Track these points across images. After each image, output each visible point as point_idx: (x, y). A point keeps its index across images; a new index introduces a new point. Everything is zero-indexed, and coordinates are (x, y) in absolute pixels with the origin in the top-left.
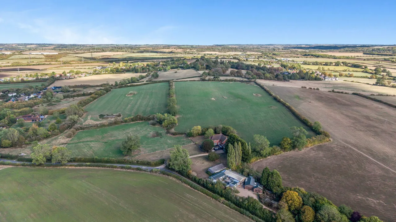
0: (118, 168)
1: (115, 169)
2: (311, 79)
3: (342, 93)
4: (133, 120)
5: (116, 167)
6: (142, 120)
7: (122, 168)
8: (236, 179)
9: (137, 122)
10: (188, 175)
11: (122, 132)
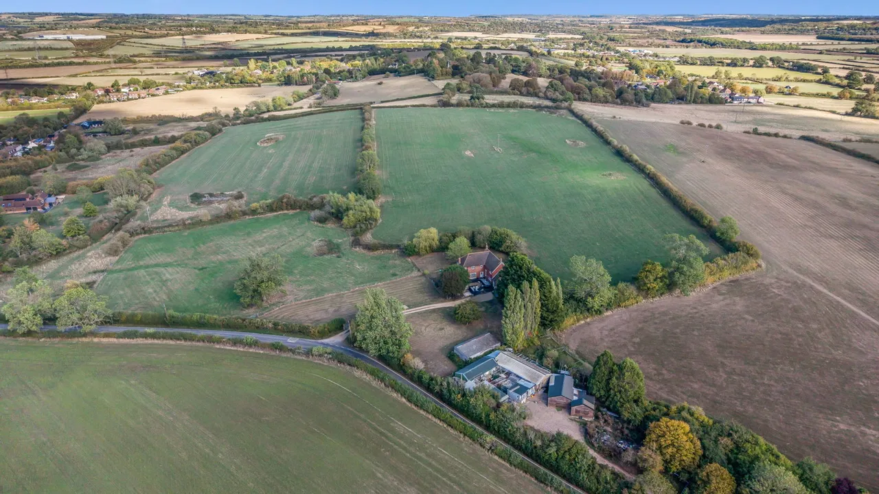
0: (225, 342)
1: (218, 347)
2: (699, 101)
3: (776, 135)
4: (271, 208)
5: (219, 341)
6: (293, 207)
7: (235, 342)
8: (524, 377)
9: (281, 212)
10: (401, 367)
11: (244, 239)
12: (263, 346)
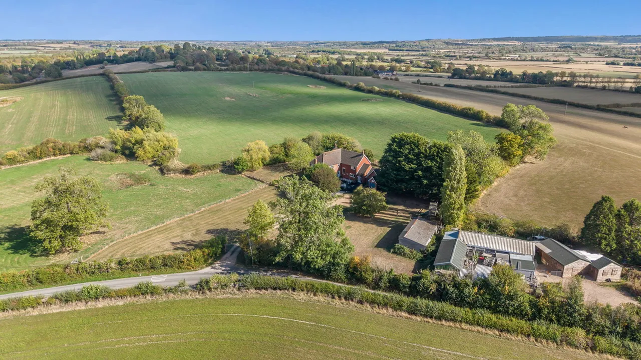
0: (48, 303)
1: (35, 312)
2: (359, 74)
3: (431, 84)
5: (36, 303)
7: (66, 299)
8: (512, 251)
9: (48, 159)
10: (353, 274)
11: (9, 188)
12: (120, 295)
